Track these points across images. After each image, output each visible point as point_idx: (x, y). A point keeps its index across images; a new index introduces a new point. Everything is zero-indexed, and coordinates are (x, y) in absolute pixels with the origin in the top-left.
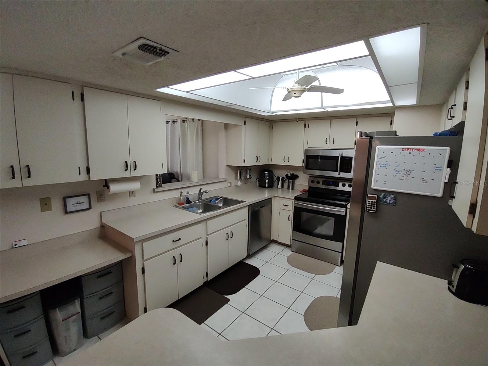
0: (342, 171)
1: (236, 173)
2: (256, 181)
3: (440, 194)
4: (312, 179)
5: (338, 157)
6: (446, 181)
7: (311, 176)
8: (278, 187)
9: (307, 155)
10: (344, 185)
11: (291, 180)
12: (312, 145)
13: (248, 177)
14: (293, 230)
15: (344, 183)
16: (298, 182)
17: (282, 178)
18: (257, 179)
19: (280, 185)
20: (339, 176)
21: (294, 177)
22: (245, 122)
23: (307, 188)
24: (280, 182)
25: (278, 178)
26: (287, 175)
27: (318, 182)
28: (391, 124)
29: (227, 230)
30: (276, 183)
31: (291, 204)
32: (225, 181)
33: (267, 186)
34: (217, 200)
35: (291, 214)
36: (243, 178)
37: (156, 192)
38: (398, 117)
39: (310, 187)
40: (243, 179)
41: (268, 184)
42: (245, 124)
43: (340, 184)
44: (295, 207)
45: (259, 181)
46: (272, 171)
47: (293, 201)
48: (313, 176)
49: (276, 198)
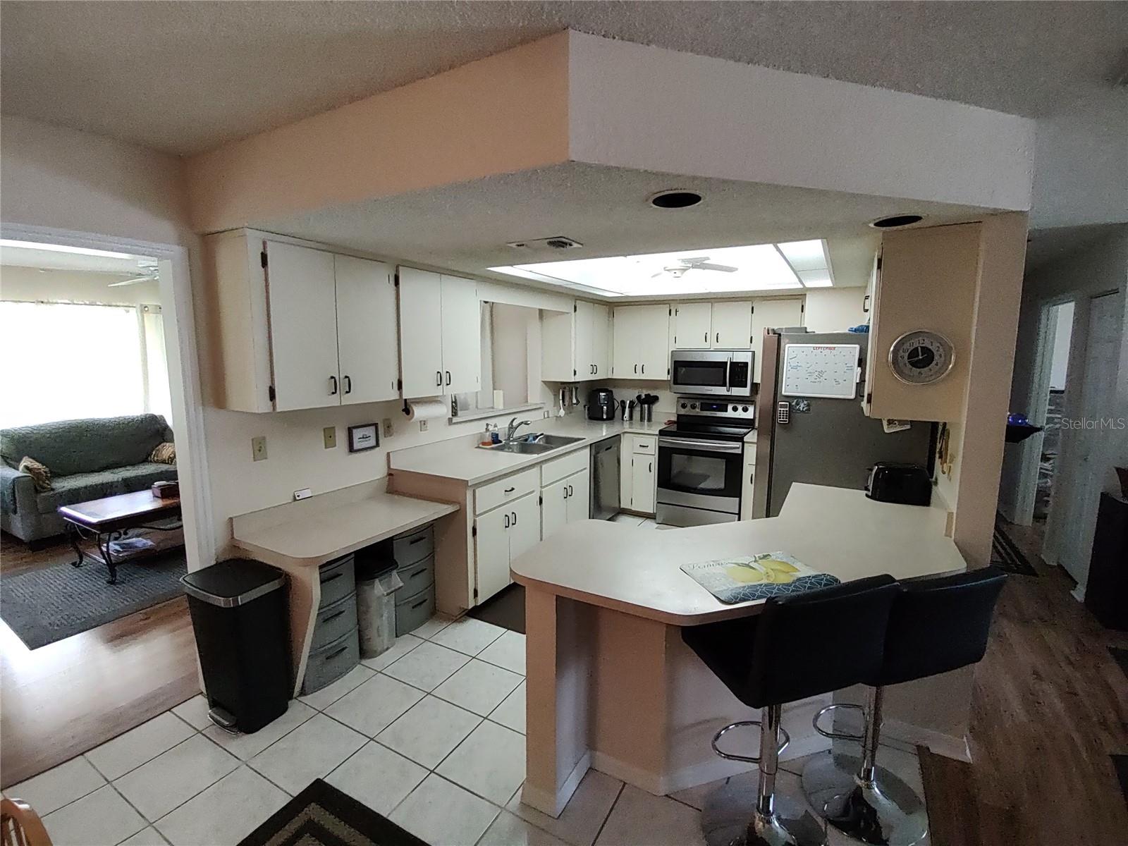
0: (732, 385)
1: (556, 395)
2: (583, 409)
3: (853, 397)
4: (682, 401)
5: (727, 362)
6: (858, 381)
7: (679, 395)
8: (623, 419)
9: (675, 362)
10: (735, 409)
11: (646, 406)
12: (683, 344)
13: (574, 401)
14: (658, 486)
15: (736, 405)
16: (656, 408)
17: (630, 402)
18: (585, 406)
19: (627, 415)
20: (729, 393)
21: (652, 400)
22: (575, 307)
23: (674, 418)
24: (627, 410)
25: (623, 402)
26: (639, 397)
27: (693, 407)
28: (802, 311)
29: (563, 483)
30: (618, 413)
31: (653, 444)
32: (540, 408)
33: (605, 417)
34: (534, 439)
35: (654, 461)
36: (566, 403)
37: (455, 423)
38: (810, 302)
39: (679, 416)
40: (567, 405)
41: (607, 414)
42: (575, 311)
43: (730, 407)
44: (660, 448)
45: (588, 410)
46: (611, 392)
47: (657, 437)
48: (684, 396)
49: (626, 435)
